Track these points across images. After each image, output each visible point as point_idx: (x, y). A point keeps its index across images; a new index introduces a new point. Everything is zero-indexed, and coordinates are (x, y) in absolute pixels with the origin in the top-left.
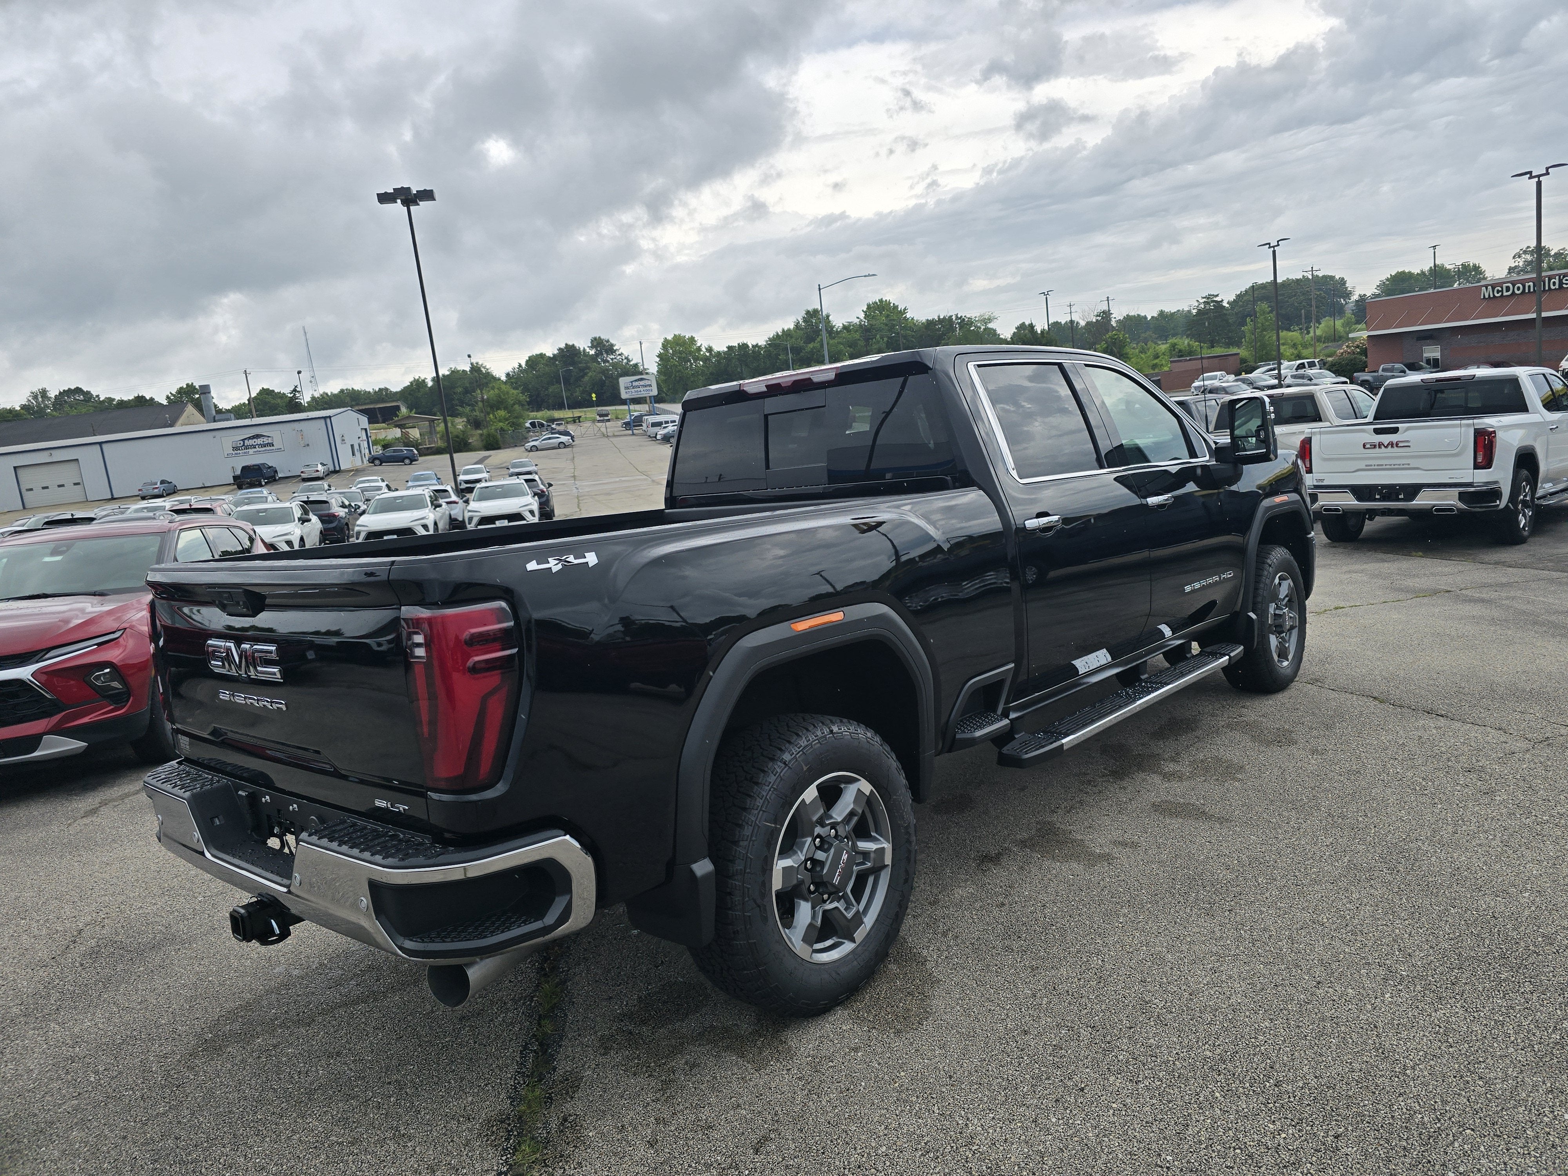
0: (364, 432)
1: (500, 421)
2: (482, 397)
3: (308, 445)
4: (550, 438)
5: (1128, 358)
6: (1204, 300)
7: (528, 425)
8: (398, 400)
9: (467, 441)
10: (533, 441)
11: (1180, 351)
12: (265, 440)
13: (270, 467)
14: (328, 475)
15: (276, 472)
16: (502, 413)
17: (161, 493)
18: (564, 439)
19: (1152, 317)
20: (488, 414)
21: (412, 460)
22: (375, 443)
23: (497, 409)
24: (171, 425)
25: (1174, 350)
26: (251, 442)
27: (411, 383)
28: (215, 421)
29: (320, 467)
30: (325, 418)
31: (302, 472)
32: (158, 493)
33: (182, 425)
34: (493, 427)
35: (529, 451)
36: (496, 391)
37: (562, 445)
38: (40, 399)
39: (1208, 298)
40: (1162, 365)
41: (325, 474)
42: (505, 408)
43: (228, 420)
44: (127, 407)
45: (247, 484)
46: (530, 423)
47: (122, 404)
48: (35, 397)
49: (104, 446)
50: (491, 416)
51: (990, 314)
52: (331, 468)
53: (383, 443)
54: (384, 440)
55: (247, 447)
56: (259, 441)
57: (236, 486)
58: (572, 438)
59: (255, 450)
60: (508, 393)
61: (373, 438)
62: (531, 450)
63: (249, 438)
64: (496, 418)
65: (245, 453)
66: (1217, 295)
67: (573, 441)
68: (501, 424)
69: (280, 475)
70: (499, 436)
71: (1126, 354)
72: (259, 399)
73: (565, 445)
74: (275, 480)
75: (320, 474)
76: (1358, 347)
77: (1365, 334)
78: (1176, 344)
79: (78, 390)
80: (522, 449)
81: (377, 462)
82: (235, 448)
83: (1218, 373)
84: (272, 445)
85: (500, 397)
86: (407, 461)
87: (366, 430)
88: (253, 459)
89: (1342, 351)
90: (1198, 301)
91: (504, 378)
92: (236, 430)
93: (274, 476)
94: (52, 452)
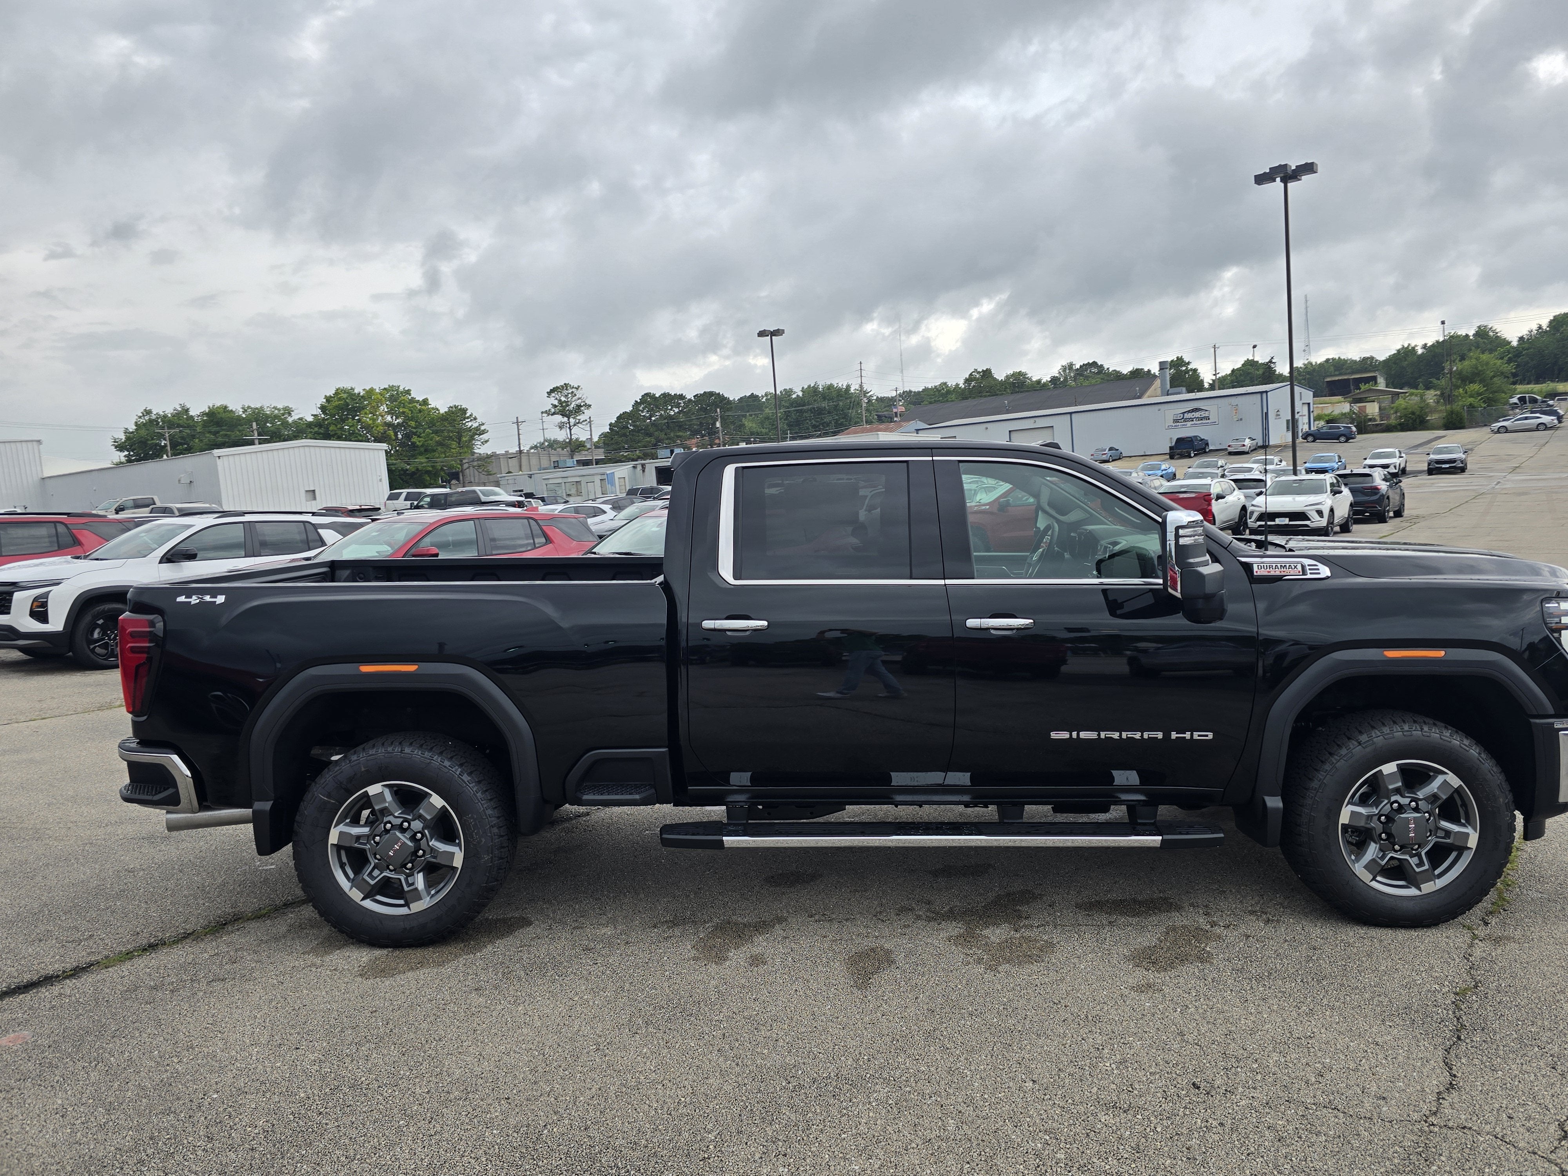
0: (1306, 407)
1: (1471, 396)
2: (1451, 369)
3: (1241, 419)
4: (1526, 418)
7: (1515, 400)
8: (1377, 370)
9: (1424, 419)
10: (1504, 420)
12: (1202, 413)
13: (1202, 440)
14: (1255, 449)
15: (1207, 444)
16: (1475, 387)
17: (1107, 459)
18: (1546, 419)
20: (1458, 387)
21: (1349, 437)
22: (1318, 418)
23: (1470, 383)
24: (1139, 397)
26: (1190, 415)
27: (1398, 351)
28: (1168, 395)
29: (1247, 442)
30: (1261, 393)
31: (1229, 446)
32: (1105, 459)
33: (1149, 397)
34: (1460, 403)
35: (1496, 433)
36: (1474, 361)
37: (1542, 427)
38: (1068, 371)
41: (1252, 449)
42: (1481, 382)
43: (1179, 393)
44: (1123, 379)
45: (1178, 454)
46: (1519, 399)
47: (1118, 376)
48: (1064, 370)
49: (1073, 415)
50: (1461, 390)
52: (1260, 443)
53: (1327, 418)
54: (1329, 415)
55: (1186, 420)
56: (1197, 415)
57: (1168, 457)
58: (1560, 419)
59: (1193, 423)
60: (1487, 364)
61: (1315, 413)
62: (1498, 432)
63: (1189, 412)
64: (1466, 393)
65: (1183, 425)
67: (1560, 422)
68: (1472, 399)
69: (1211, 448)
70: (1465, 415)
72: (1243, 370)
73: (1545, 427)
74: (1205, 452)
75: (1246, 449)
79: (1094, 364)
80: (1487, 430)
81: (1310, 439)
82: (1176, 421)
84: (1208, 418)
85: (1477, 368)
86: (1343, 439)
87: (1309, 404)
88: (1187, 431)
91: (1515, 343)
92: (1179, 404)
93: (1205, 449)
94: (1036, 419)
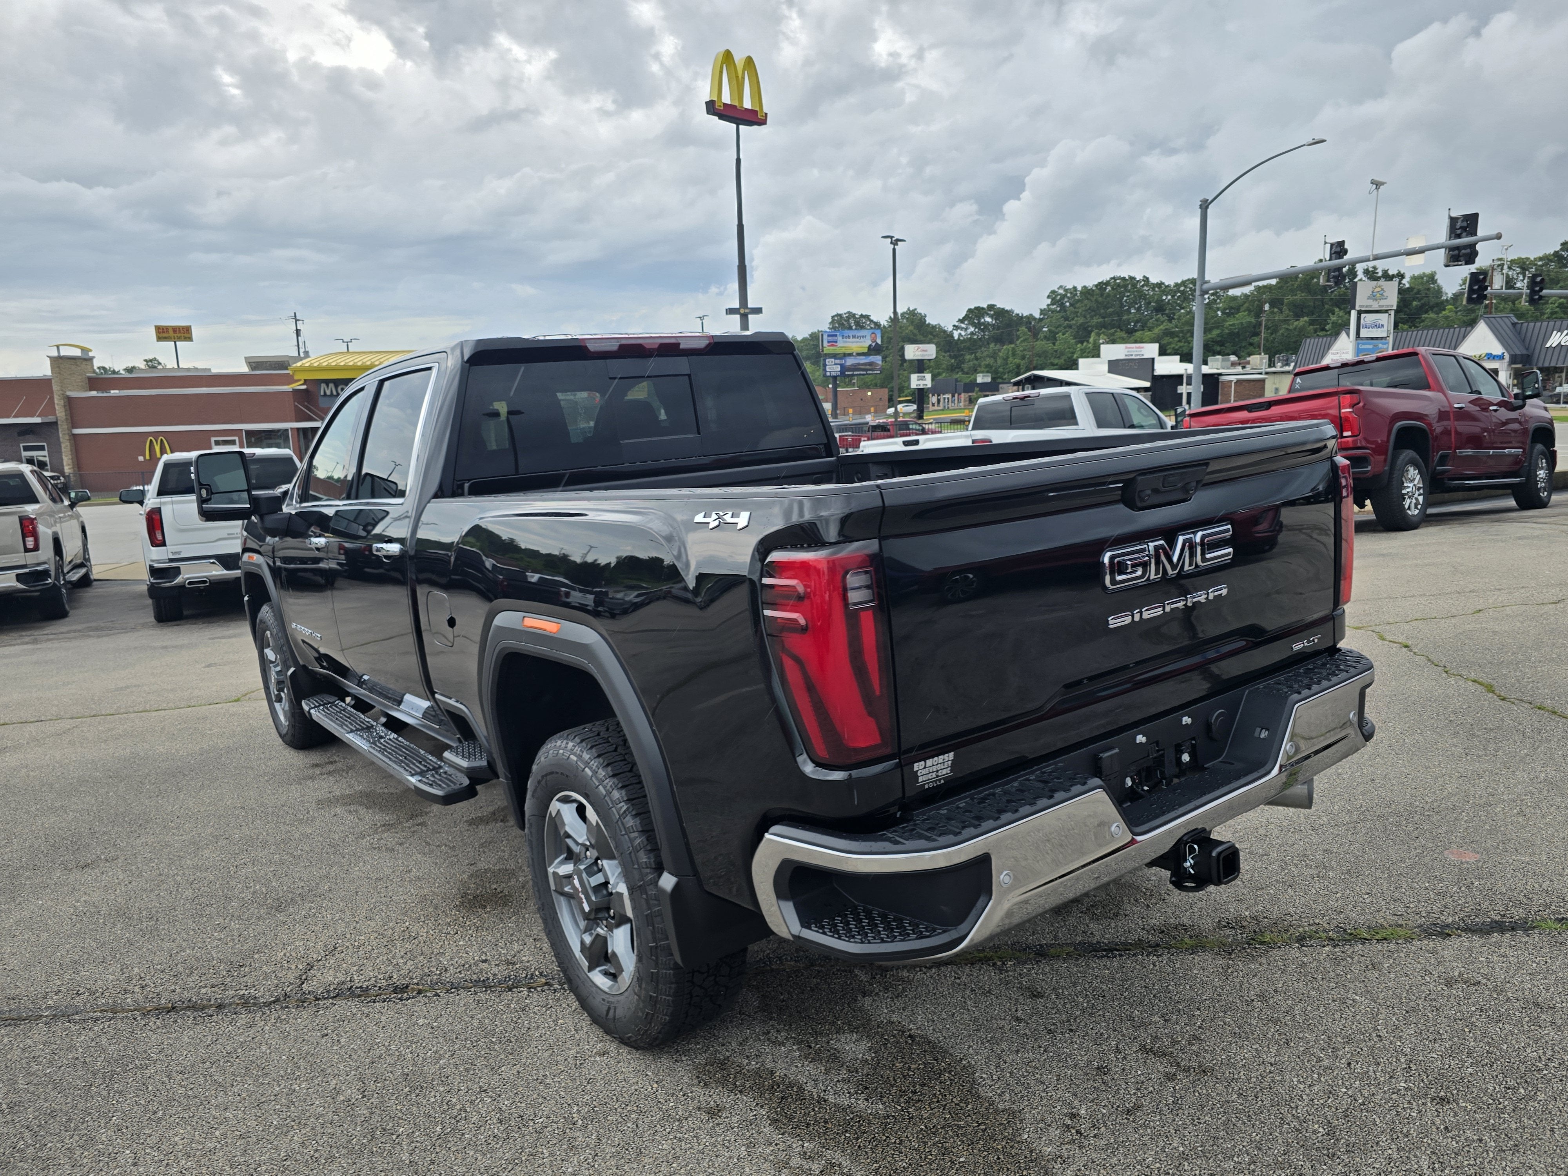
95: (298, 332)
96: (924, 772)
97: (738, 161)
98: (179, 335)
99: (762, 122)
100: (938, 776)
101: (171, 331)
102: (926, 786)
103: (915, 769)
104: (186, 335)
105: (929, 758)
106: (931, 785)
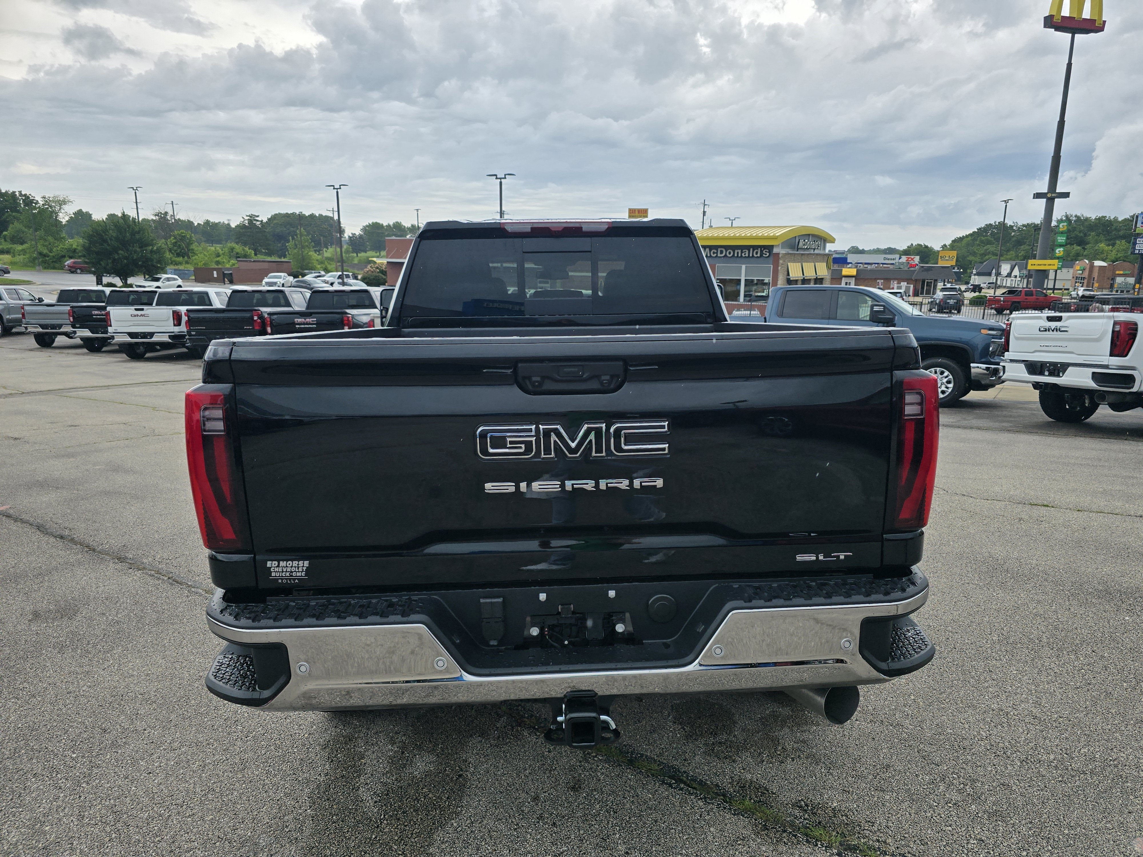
5: (194, 253)
6: (248, 218)
11: (237, 253)
19: (198, 224)
25: (232, 252)
39: (251, 217)
40: (224, 262)
51: (65, 197)
66: (258, 216)
71: (193, 250)
76: (377, 268)
77: (385, 261)
78: (234, 248)
83: (282, 274)
89: (367, 270)
90: (243, 218)
95: (704, 212)
96: (277, 569)
97: (1069, 65)
98: (641, 215)
99: (1100, 29)
100: (292, 576)
101: (637, 212)
102: (280, 581)
103: (268, 566)
104: (645, 215)
105: (283, 560)
106: (285, 581)
